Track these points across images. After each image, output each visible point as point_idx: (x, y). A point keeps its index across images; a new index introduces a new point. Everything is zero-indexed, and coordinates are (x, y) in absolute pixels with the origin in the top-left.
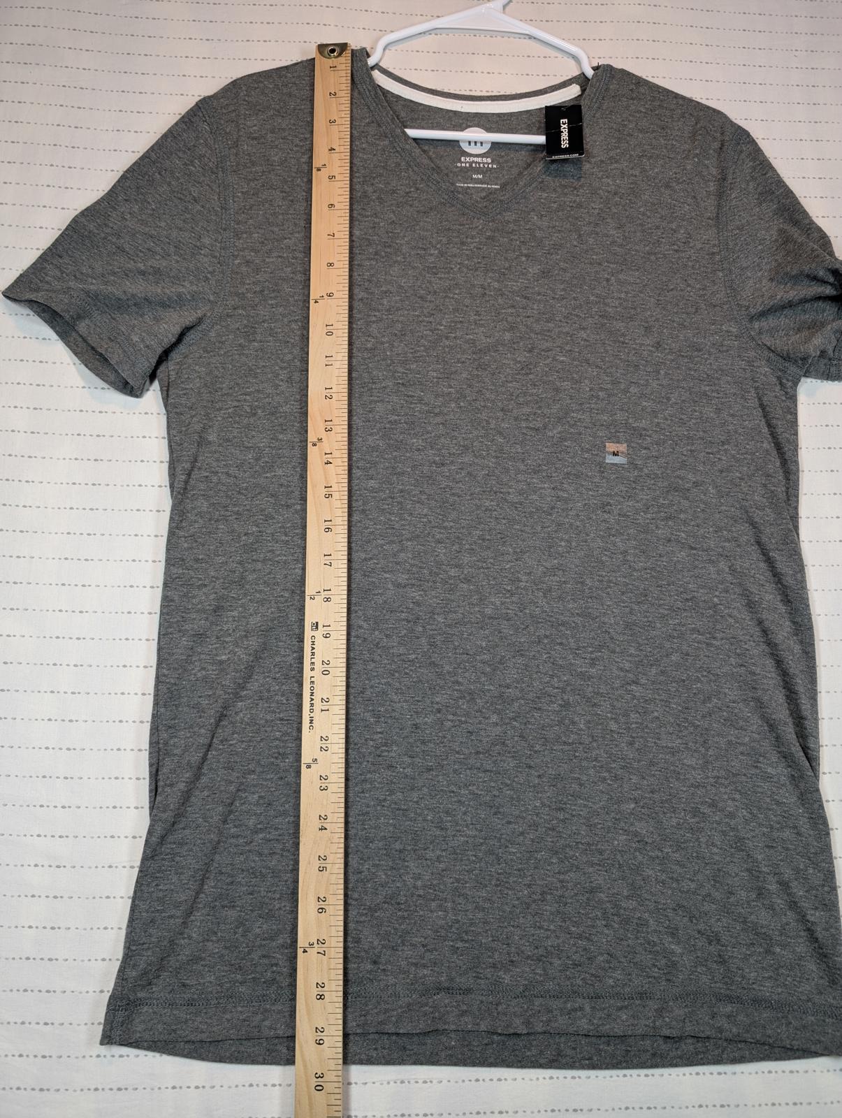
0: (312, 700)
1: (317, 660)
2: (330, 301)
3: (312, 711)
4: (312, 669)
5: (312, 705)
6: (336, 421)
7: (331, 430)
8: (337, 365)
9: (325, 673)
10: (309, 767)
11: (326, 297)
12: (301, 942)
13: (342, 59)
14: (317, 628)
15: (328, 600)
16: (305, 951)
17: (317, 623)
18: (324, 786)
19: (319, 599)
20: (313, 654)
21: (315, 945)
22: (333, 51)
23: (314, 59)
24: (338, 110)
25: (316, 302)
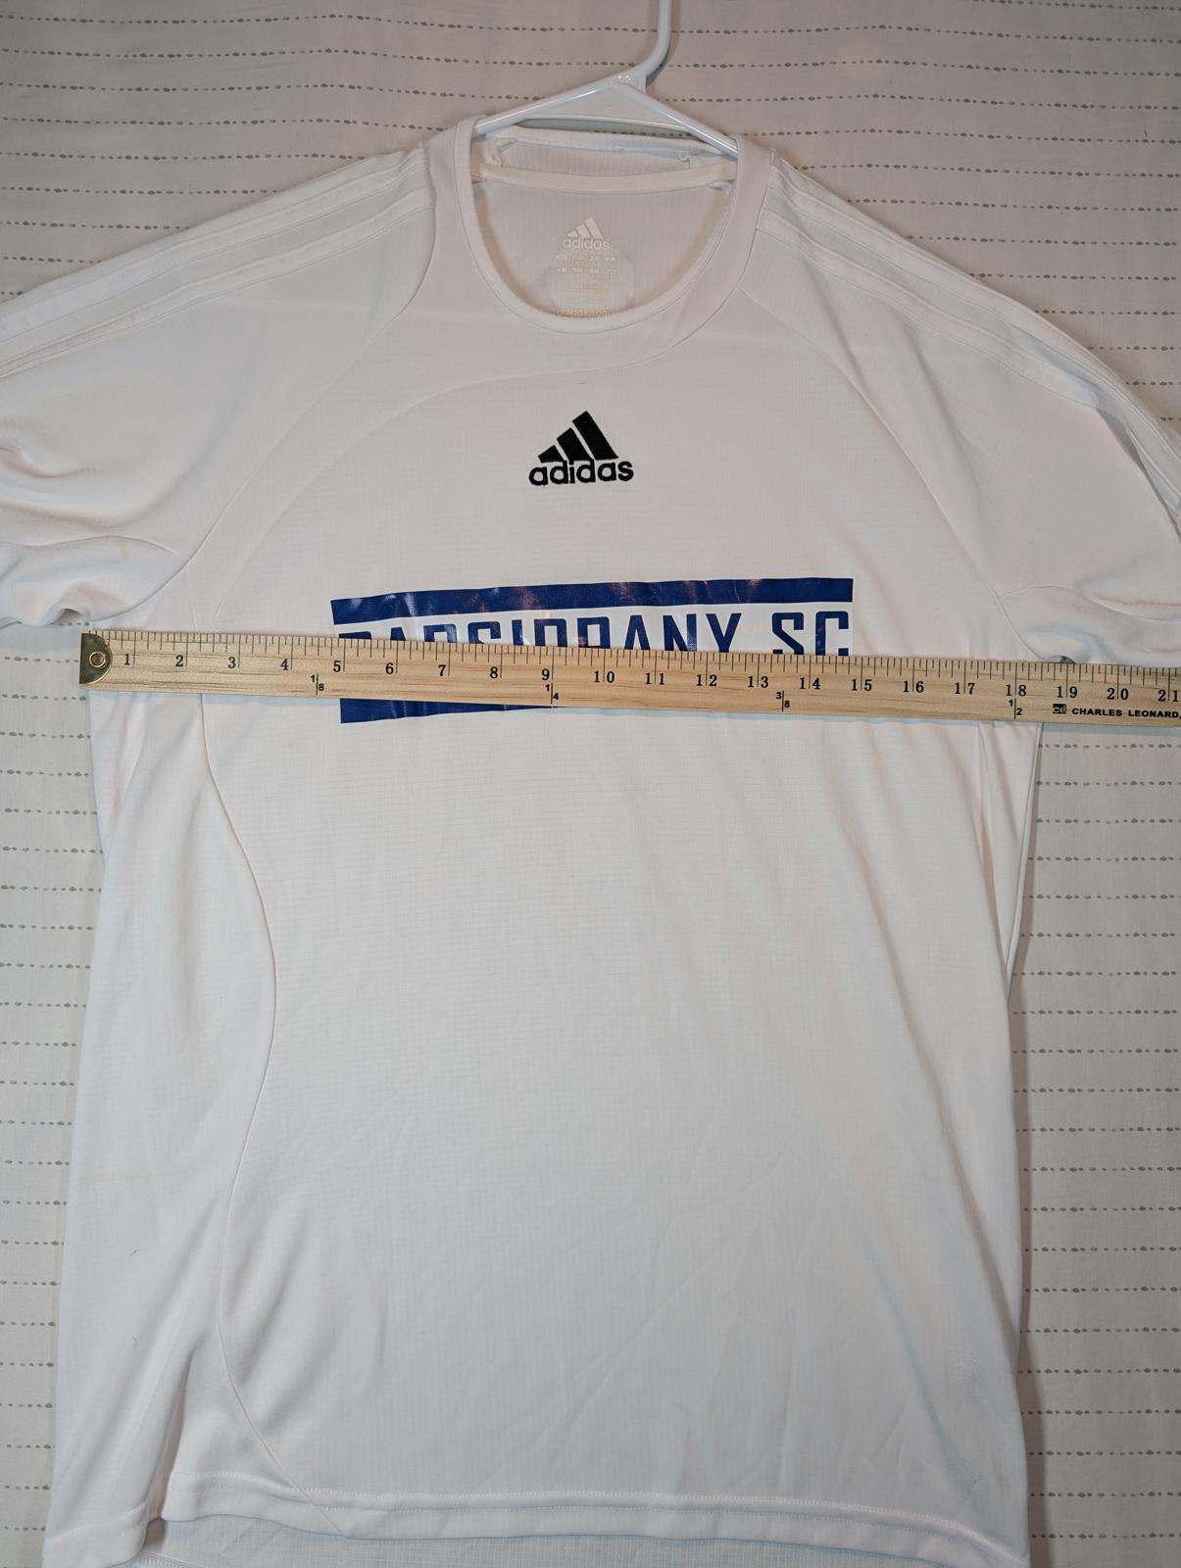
0: (1160, 714)
1: (1107, 706)
2: (556, 675)
4: (1119, 713)
5: (1168, 714)
6: (753, 671)
7: (766, 679)
8: (662, 667)
9: (1125, 693)
11: (547, 682)
14: (1061, 706)
15: (1022, 690)
17: (1055, 705)
19: (1021, 701)
20: (1098, 712)
24: (211, 655)
25: (556, 697)
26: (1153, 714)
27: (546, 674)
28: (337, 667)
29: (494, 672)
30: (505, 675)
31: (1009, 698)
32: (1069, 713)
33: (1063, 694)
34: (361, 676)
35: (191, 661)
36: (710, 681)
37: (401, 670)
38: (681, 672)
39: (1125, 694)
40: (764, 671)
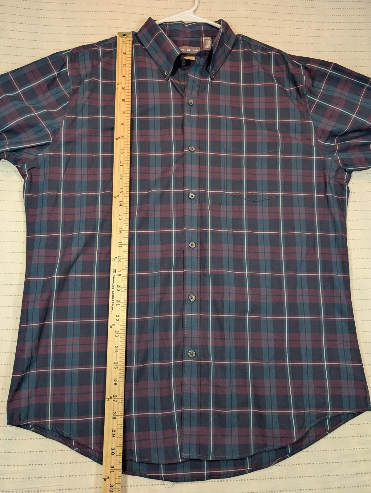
0: (113, 300)
1: (115, 285)
2: (122, 139)
3: (113, 305)
4: (113, 288)
5: (113, 303)
6: (124, 188)
7: (122, 192)
8: (126, 165)
10: (111, 327)
11: (120, 137)
12: (107, 396)
13: (128, 39)
14: (115, 272)
15: (120, 261)
16: (108, 400)
17: (115, 270)
18: (117, 335)
19: (116, 260)
20: (114, 282)
21: (113, 397)
22: (124, 35)
23: (116, 37)
24: (126, 60)
25: (117, 139)
26: (113, 298)
27: (122, 137)
28: (124, 88)
29: (123, 124)
30: (122, 127)
31: (117, 257)
32: (113, 274)
33: (119, 272)
34: (121, 93)
35: (124, 56)
36: (121, 178)
37: (123, 102)
38: (124, 170)
39: (119, 290)
40: (124, 192)
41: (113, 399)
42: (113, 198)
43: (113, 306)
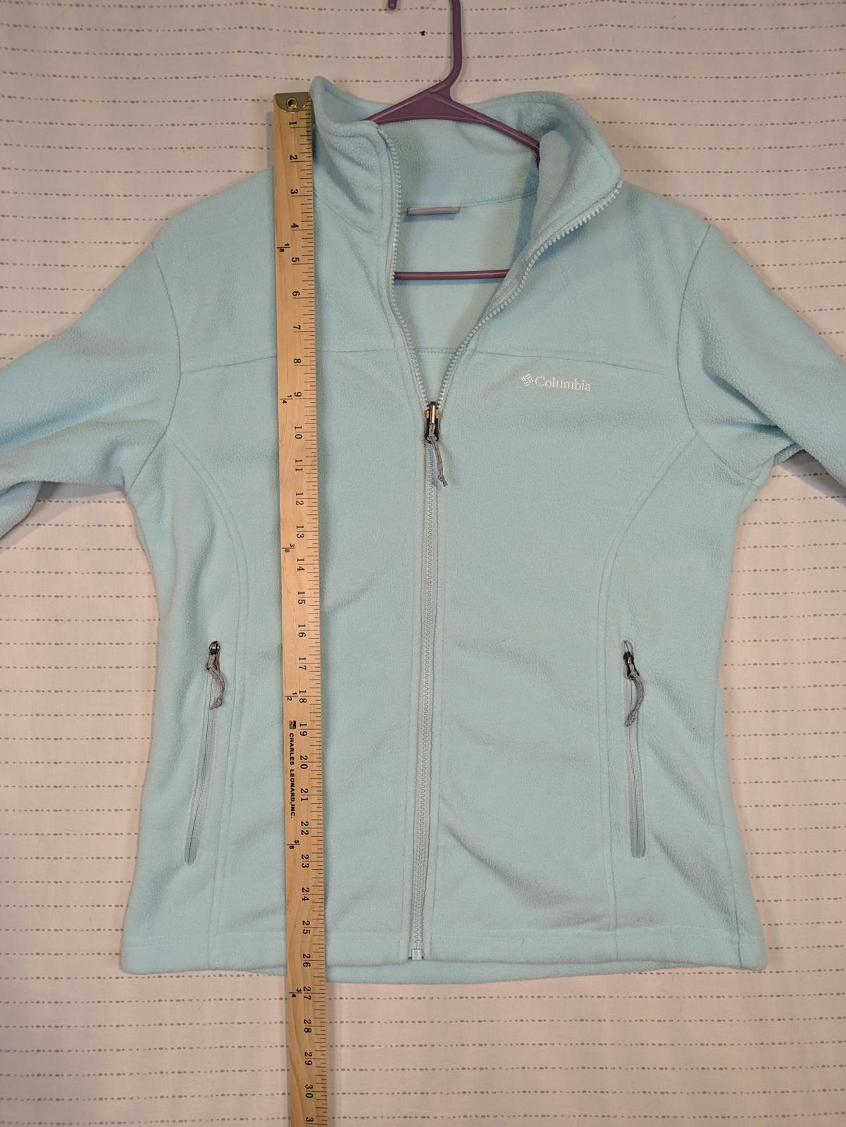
0: (293, 790)
1: (296, 755)
2: (298, 401)
3: (293, 799)
4: (292, 763)
7: (302, 536)
13: (302, 114)
17: (295, 722)
19: (296, 700)
25: (285, 401)
26: (292, 785)
28: (295, 260)
30: (296, 368)
31: (298, 692)
33: (302, 727)
35: (294, 164)
36: (299, 501)
37: (296, 301)
38: (304, 483)
39: (305, 767)
40: (308, 535)
41: (303, 995)
42: (283, 551)
43: (293, 803)
